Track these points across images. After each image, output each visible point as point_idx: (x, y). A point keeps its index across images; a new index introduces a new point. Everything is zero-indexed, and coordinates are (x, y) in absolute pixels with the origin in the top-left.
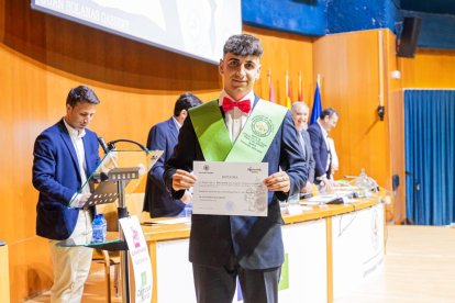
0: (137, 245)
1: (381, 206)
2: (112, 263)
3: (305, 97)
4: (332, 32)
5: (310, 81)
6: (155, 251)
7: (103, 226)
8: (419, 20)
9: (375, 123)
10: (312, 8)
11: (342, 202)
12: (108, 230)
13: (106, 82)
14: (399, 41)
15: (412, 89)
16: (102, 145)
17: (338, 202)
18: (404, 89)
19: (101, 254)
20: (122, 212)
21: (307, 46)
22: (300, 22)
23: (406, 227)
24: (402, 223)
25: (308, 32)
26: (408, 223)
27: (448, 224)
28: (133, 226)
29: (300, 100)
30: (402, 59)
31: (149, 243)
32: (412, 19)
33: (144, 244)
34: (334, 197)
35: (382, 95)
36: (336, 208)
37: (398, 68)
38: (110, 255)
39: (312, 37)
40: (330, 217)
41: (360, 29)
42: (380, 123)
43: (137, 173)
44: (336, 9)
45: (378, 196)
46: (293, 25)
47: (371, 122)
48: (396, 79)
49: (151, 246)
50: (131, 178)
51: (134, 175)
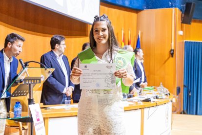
0: (38, 120)
1: (171, 104)
2: (24, 129)
3: (132, 43)
4: (148, 8)
5: (135, 34)
6: (48, 123)
7: (19, 109)
8: (194, 4)
11: (150, 101)
12: (23, 110)
13: (25, 29)
14: (183, 15)
15: (189, 41)
16: (21, 63)
17: (148, 100)
18: (185, 41)
19: (18, 124)
20: (31, 101)
21: (134, 15)
22: (131, 2)
23: (183, 115)
24: (181, 113)
25: (135, 8)
26: (184, 113)
28: (36, 109)
29: (129, 44)
30: (184, 25)
31: (44, 119)
32: (191, 4)
33: (42, 120)
34: (146, 98)
35: (173, 43)
36: (147, 104)
37: (182, 29)
38: (23, 125)
39: (137, 11)
40: (143, 108)
41: (163, 8)
42: (171, 58)
43: (40, 80)
45: (169, 98)
46: (127, 4)
47: (167, 58)
48: (181, 35)
50: (37, 83)
51: (38, 81)
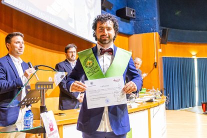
4: (136, 33)
8: (168, 30)
9: (153, 69)
10: (128, 24)
11: (153, 101)
14: (161, 38)
15: (165, 57)
17: (151, 101)
18: (162, 57)
20: (43, 109)
21: (126, 39)
22: (123, 29)
25: (127, 33)
27: (179, 109)
31: (59, 126)
32: (166, 29)
35: (156, 58)
37: (161, 48)
39: (128, 35)
40: (150, 108)
41: (146, 32)
42: (155, 69)
43: (52, 85)
44: (137, 25)
46: (121, 30)
48: (160, 52)
49: (60, 128)
50: (49, 88)
51: (50, 86)
